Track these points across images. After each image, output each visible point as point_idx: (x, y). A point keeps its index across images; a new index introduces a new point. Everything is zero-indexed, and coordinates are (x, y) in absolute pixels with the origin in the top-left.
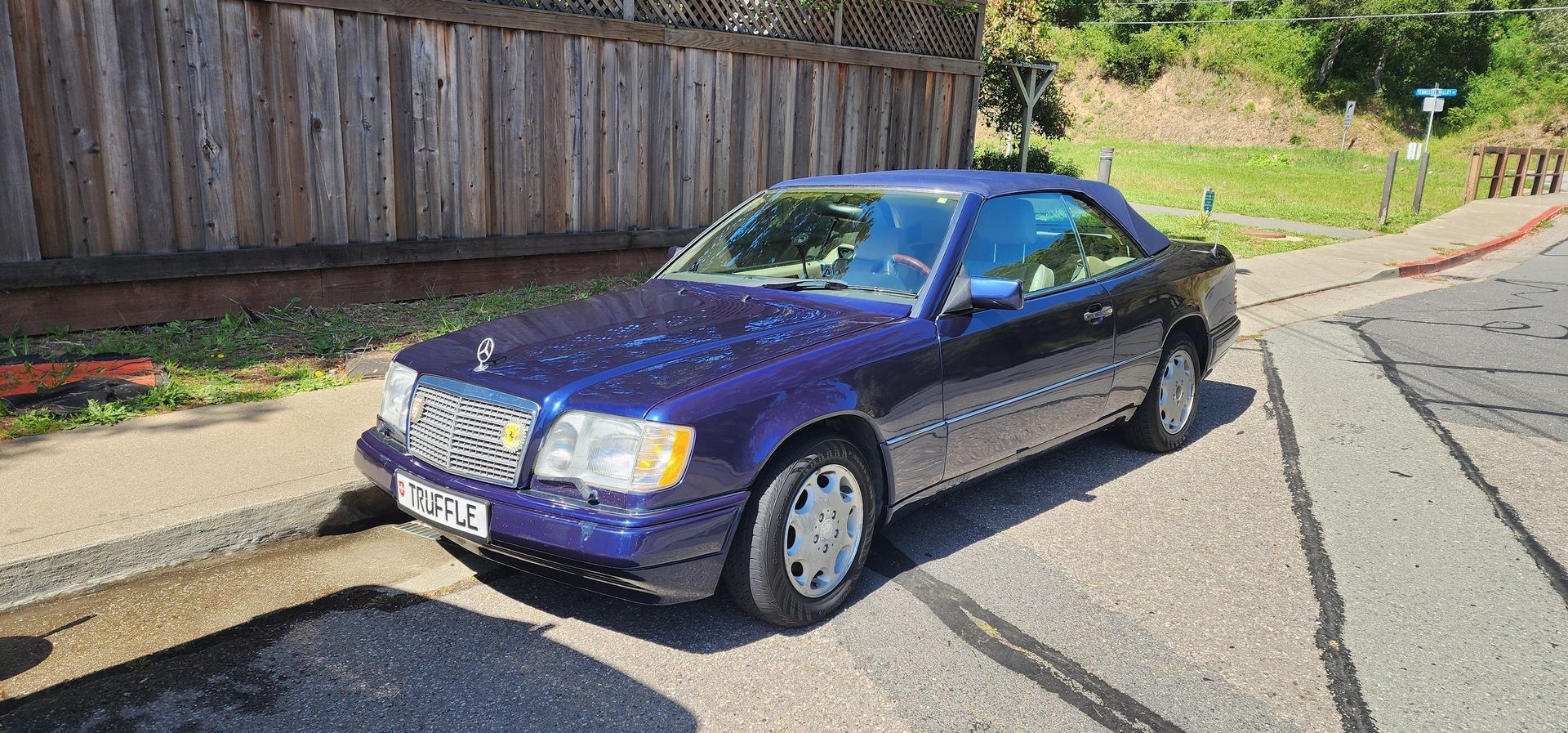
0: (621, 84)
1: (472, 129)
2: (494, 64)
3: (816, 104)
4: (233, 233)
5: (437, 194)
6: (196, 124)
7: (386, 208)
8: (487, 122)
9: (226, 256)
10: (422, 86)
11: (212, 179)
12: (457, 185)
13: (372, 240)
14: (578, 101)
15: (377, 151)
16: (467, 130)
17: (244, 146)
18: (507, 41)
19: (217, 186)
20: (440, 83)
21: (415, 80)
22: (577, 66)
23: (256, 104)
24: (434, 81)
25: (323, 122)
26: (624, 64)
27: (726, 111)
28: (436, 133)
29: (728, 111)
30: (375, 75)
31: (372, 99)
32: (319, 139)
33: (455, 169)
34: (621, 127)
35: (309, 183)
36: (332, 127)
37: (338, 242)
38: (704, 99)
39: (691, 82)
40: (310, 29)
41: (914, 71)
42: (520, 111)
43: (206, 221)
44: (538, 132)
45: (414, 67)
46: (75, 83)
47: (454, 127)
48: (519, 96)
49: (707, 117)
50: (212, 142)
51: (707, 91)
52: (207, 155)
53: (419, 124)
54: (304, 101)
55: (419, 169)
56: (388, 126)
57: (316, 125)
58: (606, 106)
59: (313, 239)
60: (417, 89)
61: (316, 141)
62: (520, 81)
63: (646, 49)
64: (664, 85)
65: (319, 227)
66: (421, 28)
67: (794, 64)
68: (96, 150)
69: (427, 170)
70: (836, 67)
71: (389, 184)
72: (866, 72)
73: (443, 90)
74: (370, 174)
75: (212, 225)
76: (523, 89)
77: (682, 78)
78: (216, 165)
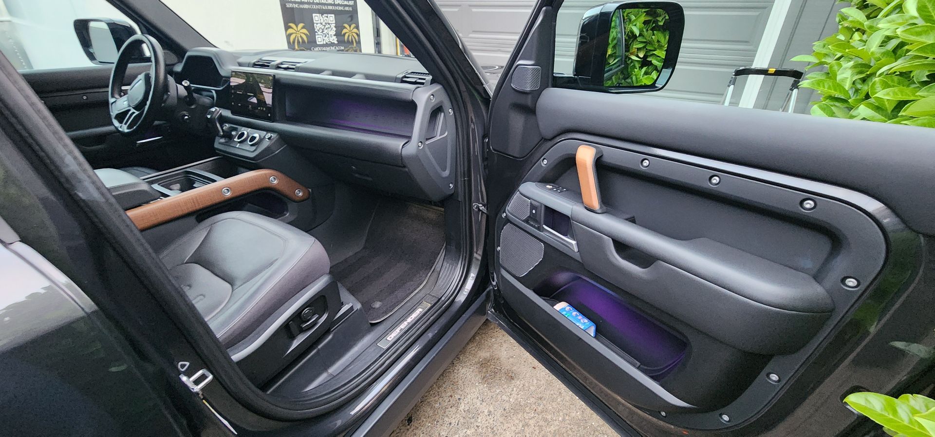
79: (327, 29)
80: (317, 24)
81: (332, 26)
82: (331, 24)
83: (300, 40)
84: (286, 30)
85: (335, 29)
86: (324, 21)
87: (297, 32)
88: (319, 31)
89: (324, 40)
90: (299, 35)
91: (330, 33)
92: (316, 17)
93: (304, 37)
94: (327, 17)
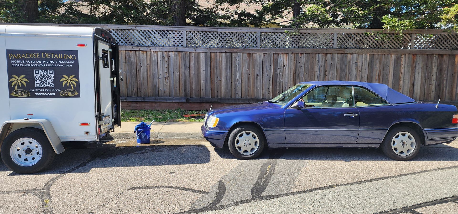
0: (331, 64)
1: (291, 75)
2: (297, 61)
3: (403, 66)
4: (241, 95)
5: (281, 89)
6: (236, 75)
7: (270, 92)
8: (295, 74)
9: (239, 99)
10: (280, 67)
11: (238, 85)
12: (286, 87)
13: (267, 98)
14: (319, 68)
15: (269, 80)
16: (289, 76)
17: (244, 79)
18: (301, 56)
19: (239, 86)
20: (284, 66)
21: (278, 66)
22: (319, 60)
23: (247, 72)
24: (283, 65)
25: (259, 75)
26: (333, 59)
27: (366, 69)
28: (282, 76)
29: (367, 69)
30: (270, 65)
31: (269, 70)
32: (258, 78)
33: (286, 84)
34: (331, 74)
35: (255, 86)
36: (260, 75)
37: (260, 98)
38: (359, 66)
39: (354, 62)
40: (258, 57)
41: (449, 55)
42: (303, 71)
43: (236, 93)
44: (307, 75)
45: (278, 63)
46: (218, 69)
47: (287, 75)
48: (303, 68)
49: (360, 71)
50: (239, 79)
51: (360, 65)
52: (238, 81)
53: (279, 75)
54: (256, 71)
55: (278, 84)
56: (272, 75)
57: (257, 75)
58: (327, 69)
59: (255, 97)
60: (278, 67)
61: (257, 78)
62: (303, 64)
63: (340, 55)
64: (345, 63)
65: (256, 95)
66: (281, 55)
67: (393, 56)
68: (220, 80)
69: (280, 84)
70: (411, 56)
71: (271, 87)
72: (425, 56)
73: (285, 67)
74: (267, 85)
75: (237, 94)
76: (304, 66)
77: (351, 61)
78: (239, 83)
79: (45, 78)
80: (37, 75)
81: (51, 77)
82: (50, 75)
83: (20, 85)
84: (9, 79)
85: (53, 78)
86: (43, 74)
87: (19, 80)
88: (38, 79)
89: (41, 85)
90: (20, 82)
91: (48, 81)
92: (36, 72)
93: (25, 84)
94: (47, 71)
